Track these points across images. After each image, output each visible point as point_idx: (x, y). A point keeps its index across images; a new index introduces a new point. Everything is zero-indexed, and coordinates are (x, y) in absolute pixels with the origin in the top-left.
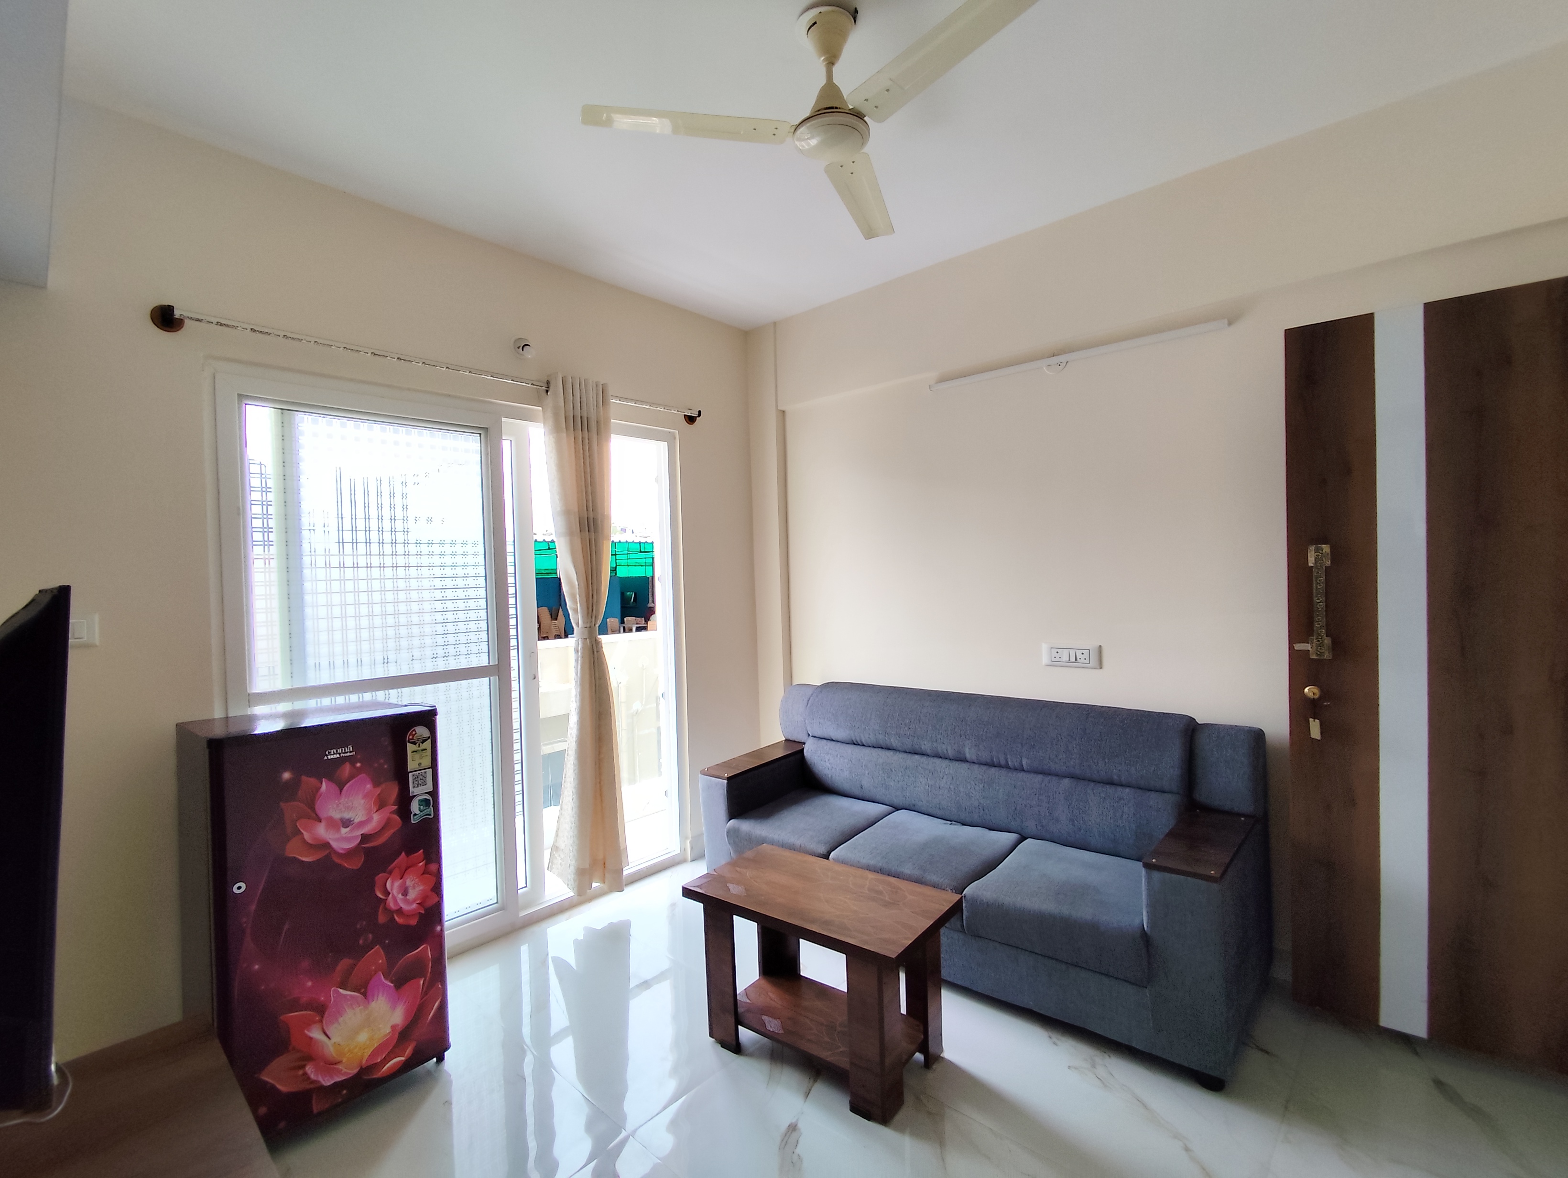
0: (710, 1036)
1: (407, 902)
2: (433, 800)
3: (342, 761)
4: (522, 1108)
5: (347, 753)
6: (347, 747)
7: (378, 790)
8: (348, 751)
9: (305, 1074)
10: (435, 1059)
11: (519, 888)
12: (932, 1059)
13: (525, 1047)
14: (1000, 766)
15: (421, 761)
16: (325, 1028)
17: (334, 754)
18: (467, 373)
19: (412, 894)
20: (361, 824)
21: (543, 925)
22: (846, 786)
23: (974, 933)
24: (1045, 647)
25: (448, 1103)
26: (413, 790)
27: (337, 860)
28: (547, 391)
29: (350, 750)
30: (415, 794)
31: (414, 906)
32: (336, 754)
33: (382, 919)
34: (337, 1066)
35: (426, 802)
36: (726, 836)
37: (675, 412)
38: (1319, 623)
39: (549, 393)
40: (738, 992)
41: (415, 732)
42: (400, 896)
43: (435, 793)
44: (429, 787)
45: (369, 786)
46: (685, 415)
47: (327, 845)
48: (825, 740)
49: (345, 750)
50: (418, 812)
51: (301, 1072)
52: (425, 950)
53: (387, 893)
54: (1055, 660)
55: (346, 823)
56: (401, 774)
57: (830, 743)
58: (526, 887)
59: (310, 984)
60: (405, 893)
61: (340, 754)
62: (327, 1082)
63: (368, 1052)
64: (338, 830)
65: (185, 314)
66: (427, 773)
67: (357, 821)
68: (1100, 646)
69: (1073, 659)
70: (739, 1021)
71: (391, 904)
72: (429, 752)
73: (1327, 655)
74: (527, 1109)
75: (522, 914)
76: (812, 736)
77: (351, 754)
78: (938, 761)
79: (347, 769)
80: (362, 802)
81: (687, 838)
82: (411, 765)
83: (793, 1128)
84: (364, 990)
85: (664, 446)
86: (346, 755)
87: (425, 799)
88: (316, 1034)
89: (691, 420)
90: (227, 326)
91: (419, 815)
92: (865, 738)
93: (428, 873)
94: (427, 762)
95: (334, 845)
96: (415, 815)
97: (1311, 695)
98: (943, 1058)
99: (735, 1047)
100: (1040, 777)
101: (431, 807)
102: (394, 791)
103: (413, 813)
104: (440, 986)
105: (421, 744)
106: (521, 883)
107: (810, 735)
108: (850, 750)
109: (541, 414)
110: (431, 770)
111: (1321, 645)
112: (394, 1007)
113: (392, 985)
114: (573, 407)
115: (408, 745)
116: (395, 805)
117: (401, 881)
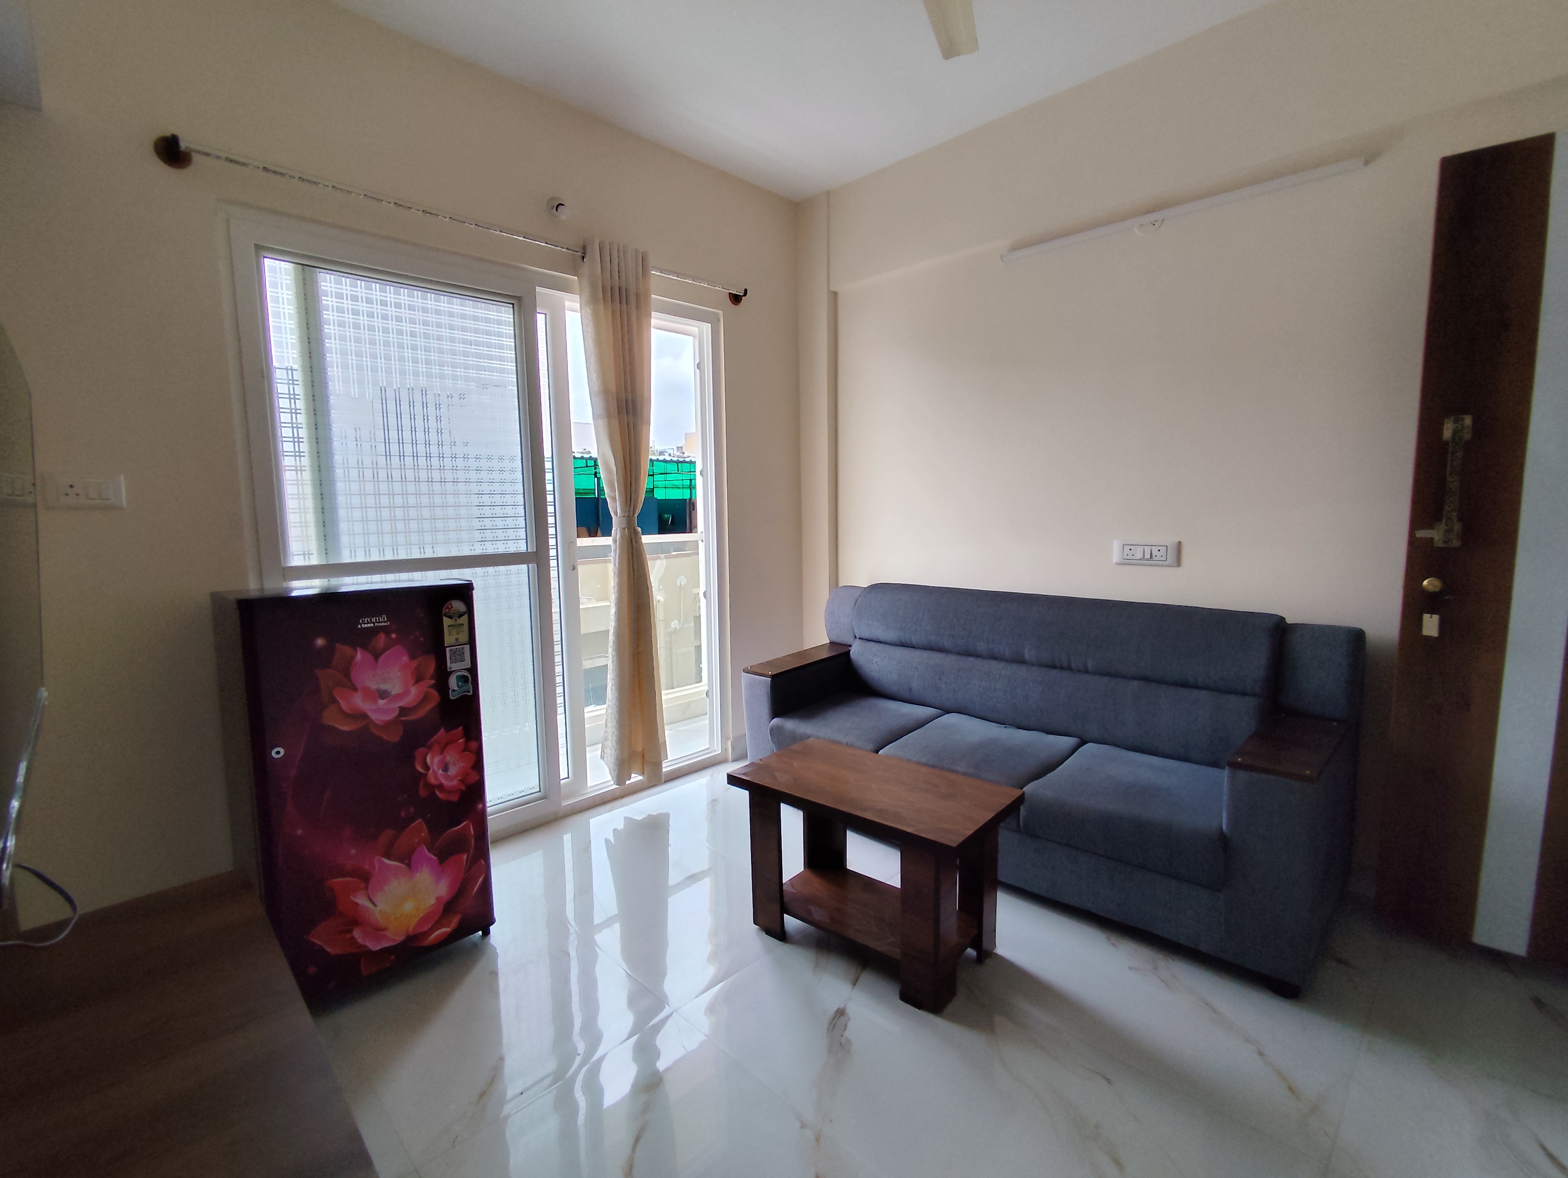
0: (754, 923)
1: (448, 778)
2: (471, 677)
3: (375, 631)
4: (567, 981)
5: (381, 622)
6: (381, 617)
7: (415, 663)
8: (382, 621)
9: (353, 938)
10: (480, 933)
11: (561, 778)
12: (985, 954)
13: (569, 926)
14: (1062, 668)
15: (458, 636)
16: (370, 895)
17: (368, 623)
18: (498, 232)
19: (453, 771)
20: (398, 697)
21: (586, 815)
22: (894, 689)
23: (1030, 832)
24: (1116, 545)
25: (494, 974)
26: (451, 665)
27: (375, 731)
28: (583, 258)
29: (384, 619)
30: (453, 670)
31: (455, 782)
32: (371, 623)
33: (423, 793)
34: (384, 933)
35: (464, 679)
36: (769, 735)
37: (720, 289)
38: (1451, 507)
39: (585, 260)
40: (784, 882)
41: (452, 606)
42: (441, 772)
43: (473, 670)
44: (467, 664)
45: (405, 658)
46: (730, 293)
47: (364, 716)
48: (873, 642)
49: (379, 619)
50: (456, 688)
51: (348, 936)
52: (467, 826)
53: (427, 768)
54: (1128, 557)
55: (383, 694)
56: (437, 648)
57: (877, 646)
58: (568, 778)
59: (353, 851)
60: (446, 769)
61: (374, 624)
62: (375, 946)
63: (414, 922)
64: (375, 701)
65: (192, 146)
66: (465, 648)
67: (394, 692)
68: (1179, 542)
69: (1148, 556)
70: (784, 909)
71: (432, 780)
72: (466, 628)
73: (1456, 543)
74: (571, 980)
75: (565, 803)
76: (859, 638)
77: (386, 624)
78: (994, 664)
79: (381, 640)
80: (399, 674)
81: (728, 739)
82: (448, 639)
83: (841, 1013)
84: (408, 860)
85: (707, 327)
86: (381, 624)
87: (464, 675)
88: (361, 900)
89: (736, 299)
90: (237, 162)
91: (458, 691)
92: (915, 639)
93: (468, 751)
94: (464, 637)
95: (374, 716)
96: (454, 690)
97: (1431, 589)
98: (996, 954)
99: (779, 934)
100: (1105, 680)
101: (470, 684)
102: (431, 667)
103: (451, 689)
104: (483, 862)
105: (458, 618)
106: (563, 774)
107: (857, 637)
108: (899, 652)
109: (577, 285)
110: (468, 646)
111: (1448, 531)
112: (438, 880)
113: (436, 858)
114: (611, 276)
115: (445, 618)
116: (431, 678)
117: (441, 757)
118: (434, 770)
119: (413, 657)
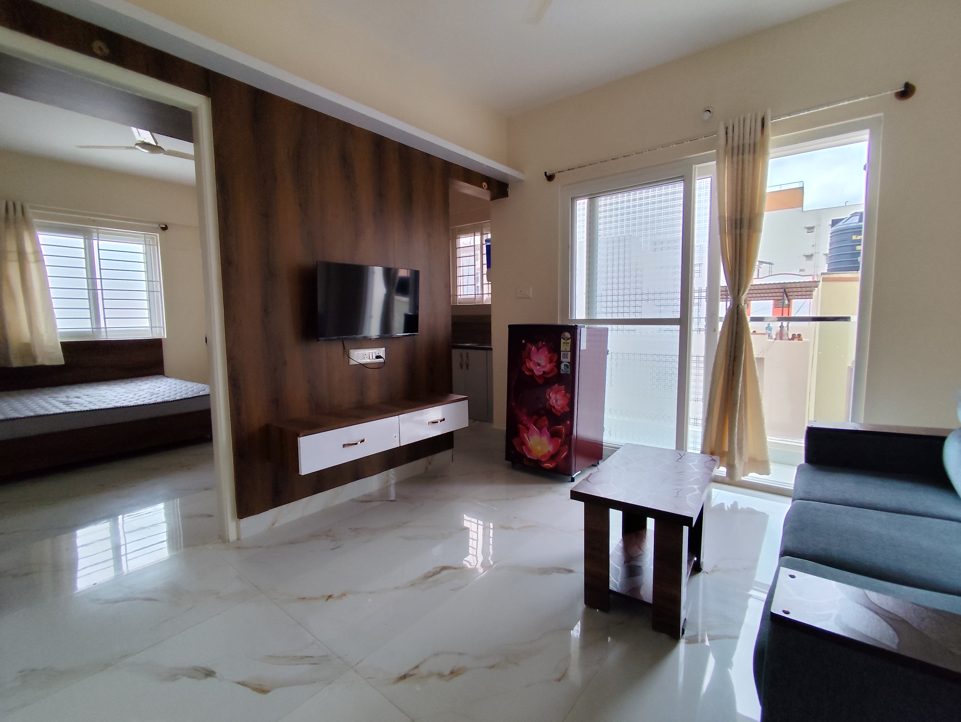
1: (557, 404)
2: (570, 366)
7: (550, 355)
9: (523, 448)
15: (566, 348)
16: (529, 436)
19: (560, 403)
26: (562, 358)
27: (535, 377)
30: (563, 361)
31: (560, 408)
33: (548, 407)
34: (532, 453)
41: (565, 335)
43: (571, 363)
44: (569, 360)
45: (547, 353)
47: (533, 371)
52: (562, 428)
53: (550, 398)
56: (557, 351)
59: (526, 418)
60: (557, 401)
61: (539, 337)
62: (529, 456)
63: (540, 455)
64: (537, 366)
65: (555, 172)
66: (569, 353)
67: (542, 365)
71: (551, 404)
72: (569, 345)
79: (540, 344)
80: (544, 358)
82: (563, 348)
87: (567, 364)
88: (526, 437)
90: (570, 169)
93: (566, 397)
95: (536, 372)
101: (569, 369)
102: (553, 358)
103: (562, 369)
104: (567, 447)
105: (568, 340)
113: (549, 435)
115: (562, 339)
116: (555, 363)
117: (555, 395)
118: (552, 400)
119: (549, 353)
